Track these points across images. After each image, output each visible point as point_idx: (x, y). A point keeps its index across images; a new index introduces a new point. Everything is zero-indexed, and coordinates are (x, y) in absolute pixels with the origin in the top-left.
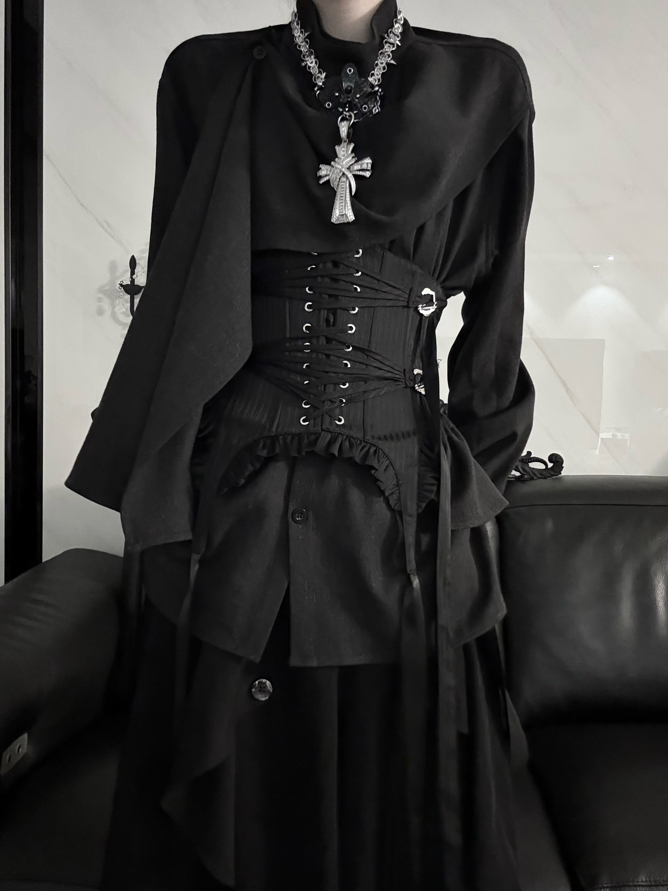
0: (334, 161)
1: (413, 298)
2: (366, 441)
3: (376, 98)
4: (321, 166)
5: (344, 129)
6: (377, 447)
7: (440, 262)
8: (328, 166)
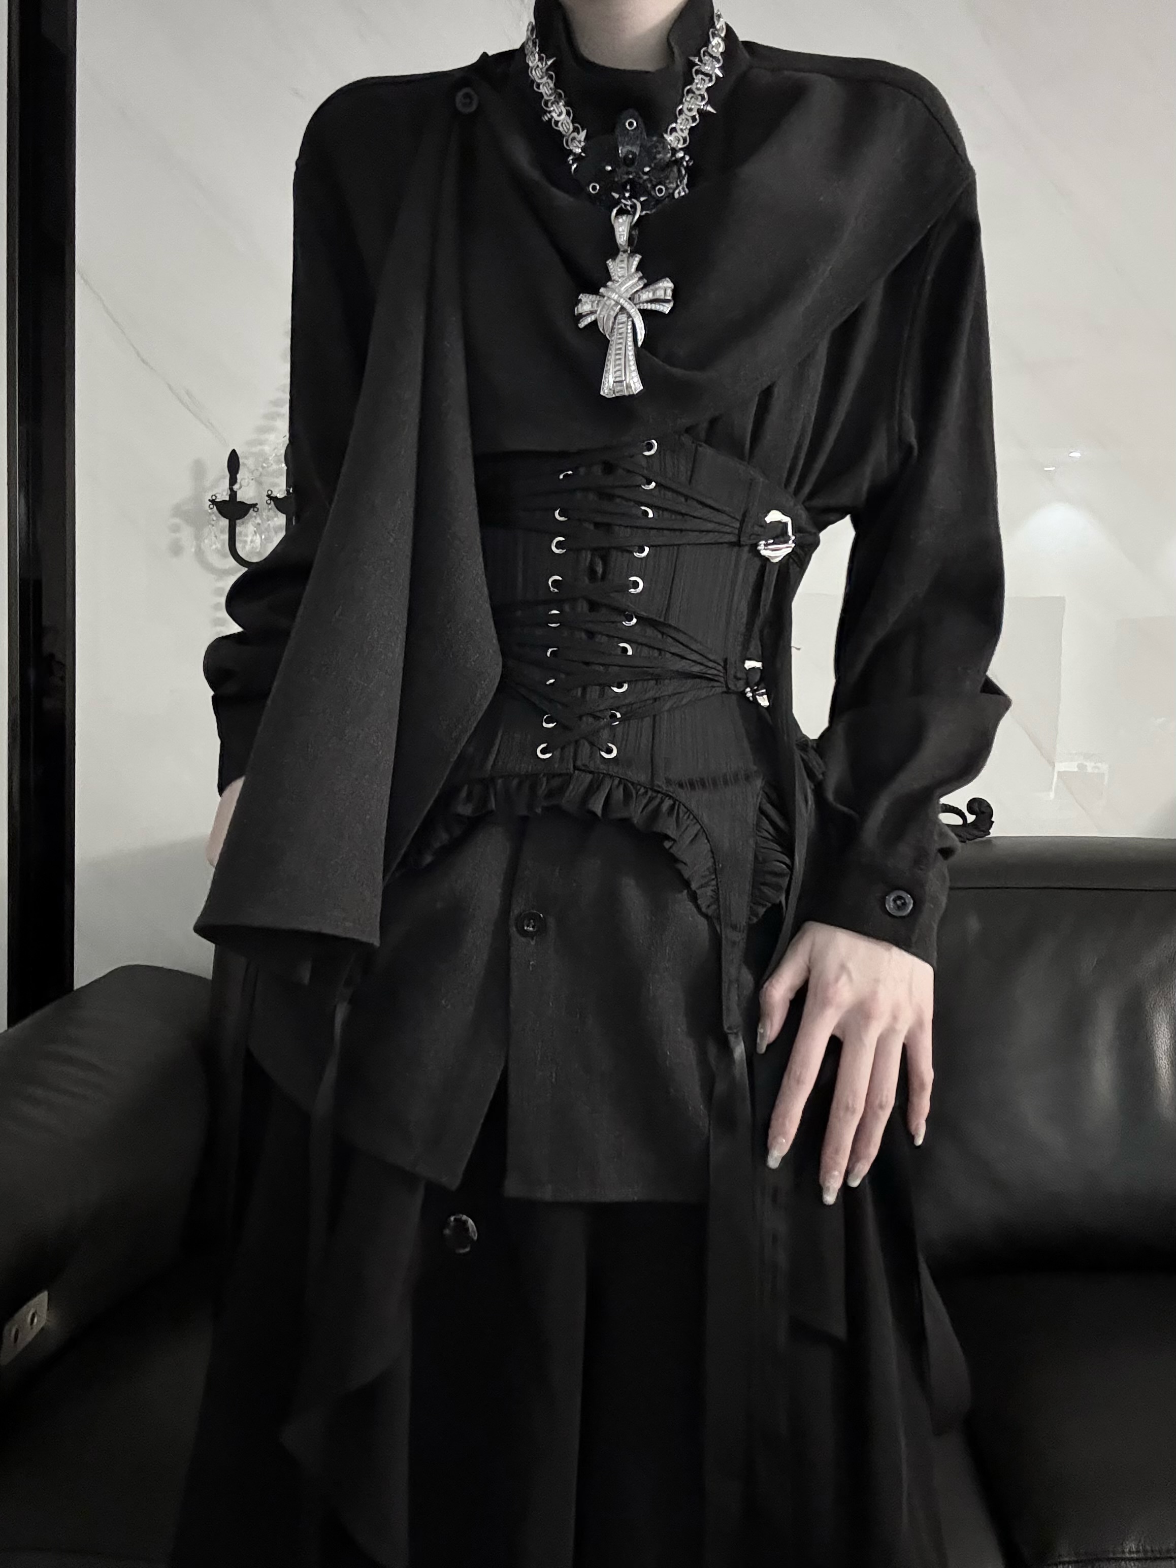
0: (605, 286)
1: (748, 528)
2: (656, 788)
3: (679, 171)
4: (581, 296)
5: (622, 229)
6: (675, 800)
7: (801, 463)
8: (595, 296)
